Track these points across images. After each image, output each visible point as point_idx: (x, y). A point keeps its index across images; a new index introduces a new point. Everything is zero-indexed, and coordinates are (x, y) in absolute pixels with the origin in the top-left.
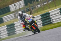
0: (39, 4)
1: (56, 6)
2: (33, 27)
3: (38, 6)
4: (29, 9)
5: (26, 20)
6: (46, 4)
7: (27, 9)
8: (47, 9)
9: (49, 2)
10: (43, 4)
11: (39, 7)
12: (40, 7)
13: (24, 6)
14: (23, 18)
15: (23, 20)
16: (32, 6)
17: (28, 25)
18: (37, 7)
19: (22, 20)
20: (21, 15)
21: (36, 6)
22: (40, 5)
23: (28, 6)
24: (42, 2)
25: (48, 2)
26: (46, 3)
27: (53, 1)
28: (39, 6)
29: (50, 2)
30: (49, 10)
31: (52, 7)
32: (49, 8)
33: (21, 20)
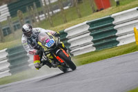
0: (42, 13)
1: (80, 17)
2: (58, 58)
3: (40, 16)
4: (19, 23)
5: (40, 43)
6: (58, 13)
7: (15, 24)
8: (59, 24)
9: (65, 8)
10: (51, 13)
11: (41, 19)
12: (45, 20)
13: (8, 17)
14: (34, 40)
15: (33, 45)
16: (27, 18)
17: (46, 55)
18: (39, 18)
19: (31, 44)
20: (27, 34)
21: (36, 17)
22: (43, 15)
23: (18, 17)
24: (49, 8)
25: (62, 9)
26: (59, 10)
27: (74, 6)
28: (42, 17)
29: (67, 7)
30: (65, 25)
31: (73, 19)
32: (66, 22)
33: (28, 43)
